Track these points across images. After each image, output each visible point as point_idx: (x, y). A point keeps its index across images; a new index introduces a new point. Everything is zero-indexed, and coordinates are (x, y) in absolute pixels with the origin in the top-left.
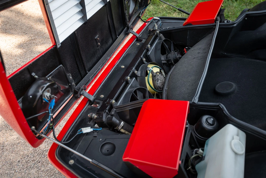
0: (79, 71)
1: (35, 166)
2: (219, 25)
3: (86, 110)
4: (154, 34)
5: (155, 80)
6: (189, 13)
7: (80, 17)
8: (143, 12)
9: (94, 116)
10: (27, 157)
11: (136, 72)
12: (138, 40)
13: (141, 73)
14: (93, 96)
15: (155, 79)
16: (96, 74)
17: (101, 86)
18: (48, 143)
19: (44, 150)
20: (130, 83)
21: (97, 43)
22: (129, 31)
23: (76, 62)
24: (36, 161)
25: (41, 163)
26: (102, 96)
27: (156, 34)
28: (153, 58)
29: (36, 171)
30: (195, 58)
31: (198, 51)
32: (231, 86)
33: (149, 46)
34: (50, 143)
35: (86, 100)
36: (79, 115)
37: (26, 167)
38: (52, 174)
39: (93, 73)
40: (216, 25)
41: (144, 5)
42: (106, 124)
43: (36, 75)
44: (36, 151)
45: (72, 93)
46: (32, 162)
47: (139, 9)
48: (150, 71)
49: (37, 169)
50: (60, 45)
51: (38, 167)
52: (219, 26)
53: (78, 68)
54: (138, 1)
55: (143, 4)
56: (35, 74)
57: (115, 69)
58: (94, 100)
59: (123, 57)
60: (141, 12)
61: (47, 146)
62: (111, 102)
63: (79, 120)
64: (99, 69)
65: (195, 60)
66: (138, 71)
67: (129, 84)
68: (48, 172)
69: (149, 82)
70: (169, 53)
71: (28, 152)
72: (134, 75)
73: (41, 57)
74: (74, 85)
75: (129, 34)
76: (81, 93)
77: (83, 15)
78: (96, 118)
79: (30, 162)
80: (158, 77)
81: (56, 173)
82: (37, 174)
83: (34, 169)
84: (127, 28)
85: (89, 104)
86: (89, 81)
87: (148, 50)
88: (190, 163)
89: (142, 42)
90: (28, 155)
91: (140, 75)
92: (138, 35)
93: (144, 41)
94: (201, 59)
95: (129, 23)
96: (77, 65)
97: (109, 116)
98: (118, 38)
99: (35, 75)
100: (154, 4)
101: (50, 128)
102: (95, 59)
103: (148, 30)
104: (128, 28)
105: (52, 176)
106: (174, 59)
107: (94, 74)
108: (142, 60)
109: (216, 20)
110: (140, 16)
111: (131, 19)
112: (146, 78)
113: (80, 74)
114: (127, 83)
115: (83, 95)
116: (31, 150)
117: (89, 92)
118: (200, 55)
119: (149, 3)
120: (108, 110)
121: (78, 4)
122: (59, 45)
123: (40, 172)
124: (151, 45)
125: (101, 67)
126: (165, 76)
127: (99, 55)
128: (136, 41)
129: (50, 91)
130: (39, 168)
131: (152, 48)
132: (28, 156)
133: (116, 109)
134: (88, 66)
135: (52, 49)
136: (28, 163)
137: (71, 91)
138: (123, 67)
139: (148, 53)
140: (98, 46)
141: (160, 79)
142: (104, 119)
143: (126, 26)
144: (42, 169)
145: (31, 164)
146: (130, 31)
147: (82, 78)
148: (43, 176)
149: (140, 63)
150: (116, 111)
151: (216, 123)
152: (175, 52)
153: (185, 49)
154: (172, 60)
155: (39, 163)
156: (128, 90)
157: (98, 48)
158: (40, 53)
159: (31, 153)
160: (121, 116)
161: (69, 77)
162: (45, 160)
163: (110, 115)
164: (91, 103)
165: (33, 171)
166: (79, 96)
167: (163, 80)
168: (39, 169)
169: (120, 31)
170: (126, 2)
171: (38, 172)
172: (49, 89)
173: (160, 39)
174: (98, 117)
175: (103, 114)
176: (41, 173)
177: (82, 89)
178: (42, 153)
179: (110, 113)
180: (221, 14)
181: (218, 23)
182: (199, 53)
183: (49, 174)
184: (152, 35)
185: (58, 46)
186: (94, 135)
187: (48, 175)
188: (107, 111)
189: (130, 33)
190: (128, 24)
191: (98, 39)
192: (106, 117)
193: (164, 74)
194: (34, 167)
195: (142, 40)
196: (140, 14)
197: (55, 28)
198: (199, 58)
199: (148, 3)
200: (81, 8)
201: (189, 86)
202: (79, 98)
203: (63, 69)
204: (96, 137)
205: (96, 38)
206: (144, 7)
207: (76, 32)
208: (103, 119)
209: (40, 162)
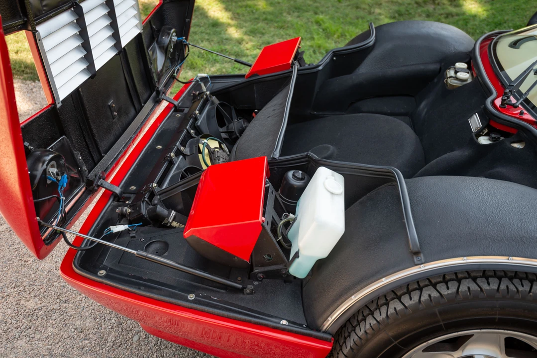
0: (90, 152)
1: (23, 334)
2: (298, 70)
3: (110, 208)
4: (202, 98)
5: (215, 159)
6: (250, 63)
7: (83, 66)
8: (178, 69)
9: (126, 210)
10: (4, 325)
11: (182, 148)
12: (177, 110)
13: (191, 150)
14: (118, 187)
15: (215, 157)
16: (117, 159)
17: (129, 176)
18: (40, 297)
19: (35, 308)
20: (176, 163)
21: (112, 112)
22: (160, 97)
23: (84, 138)
24: (22, 328)
25: (32, 328)
26: (133, 188)
27: (205, 96)
28: (205, 130)
29: (27, 342)
30: (269, 117)
31: (272, 109)
32: (328, 149)
33: (197, 112)
34: (44, 297)
35: (108, 194)
36: (100, 214)
37: (4, 339)
38: (57, 341)
39: (113, 157)
40: (292, 71)
41: (178, 60)
42: (148, 219)
43: (31, 145)
44: (20, 313)
45: (84, 184)
46: (15, 330)
47: (172, 66)
48: (205, 144)
49: (28, 339)
50: (61, 104)
51: (28, 335)
52: (297, 73)
53: (88, 147)
54: (168, 52)
55: (177, 57)
56: (28, 144)
57: (148, 151)
58: (122, 193)
59: (157, 134)
60: (174, 70)
61: (39, 302)
62: (150, 186)
63: (102, 222)
64: (121, 151)
65: (270, 119)
66: (185, 147)
67: (174, 164)
68: (49, 340)
69: (205, 161)
70: (230, 122)
71: (5, 316)
72: (179, 153)
73: (35, 119)
74: (86, 171)
75: (161, 102)
76: (99, 183)
77: (89, 64)
78: (130, 213)
79: (12, 330)
80: (219, 154)
81: (65, 339)
82: (29, 345)
83: (21, 339)
84: (156, 93)
85: (113, 200)
86: (107, 168)
87: (196, 119)
88: (279, 233)
89: (184, 112)
90: (5, 321)
91: (189, 154)
92: (176, 103)
93: (186, 110)
94: (277, 116)
95: (158, 84)
96: (86, 142)
97: (151, 207)
98: (143, 106)
99: (29, 146)
100: (194, 68)
101: (58, 233)
102: (111, 138)
103: (192, 95)
104: (158, 93)
105: (58, 343)
106: (240, 130)
107: (115, 159)
108: (188, 132)
109: (293, 64)
110: (174, 76)
111: (161, 80)
112: (200, 156)
113: (92, 157)
114: (171, 163)
115: (101, 186)
116: (9, 313)
117: (111, 182)
118: (276, 112)
119: (186, 55)
120: (148, 199)
121: (79, 46)
122: (59, 103)
123: (34, 343)
124: (201, 111)
125: (123, 148)
126: (228, 153)
127: (117, 133)
128: (174, 111)
129: (56, 166)
130: (31, 336)
131: (203, 117)
132: (6, 323)
133: (159, 195)
134: (103, 146)
135: (49, 109)
136: (8, 332)
137: (82, 181)
138: (160, 147)
139: (197, 123)
140: (114, 117)
141: (221, 156)
142: (144, 211)
143: (154, 90)
144: (38, 336)
145: (16, 333)
146: (163, 97)
147: (96, 164)
148: (41, 346)
149: (186, 137)
150: (160, 199)
151: (306, 176)
152: (240, 119)
153: (254, 114)
154: (237, 132)
155: (30, 330)
156: (174, 171)
157: (114, 120)
158: (30, 116)
159: (10, 318)
160: (169, 205)
161: (77, 156)
162: (40, 322)
163: (152, 205)
164: (117, 198)
165: (22, 343)
166: (96, 188)
167: (227, 159)
168: (31, 338)
169: (145, 96)
170: (150, 51)
171: (29, 342)
172: (53, 162)
173: (213, 103)
174: (133, 211)
175: (141, 204)
176: (37, 342)
177: (99, 176)
178: (32, 313)
179: (151, 202)
180: (299, 57)
181: (296, 67)
182: (274, 110)
183: (52, 341)
184: (199, 99)
185: (59, 106)
186: (131, 235)
187: (50, 343)
188: (146, 199)
189: (163, 99)
190: (157, 86)
191: (112, 106)
192: (146, 208)
193: (226, 149)
194: (21, 337)
195: (184, 110)
196: (174, 73)
197: (52, 78)
198: (276, 115)
199: (184, 55)
200: (85, 53)
201: (265, 149)
202: (96, 191)
203: (67, 142)
204: (134, 237)
205: (109, 104)
206: (179, 62)
207: (80, 89)
208: (142, 211)
209: (30, 328)
